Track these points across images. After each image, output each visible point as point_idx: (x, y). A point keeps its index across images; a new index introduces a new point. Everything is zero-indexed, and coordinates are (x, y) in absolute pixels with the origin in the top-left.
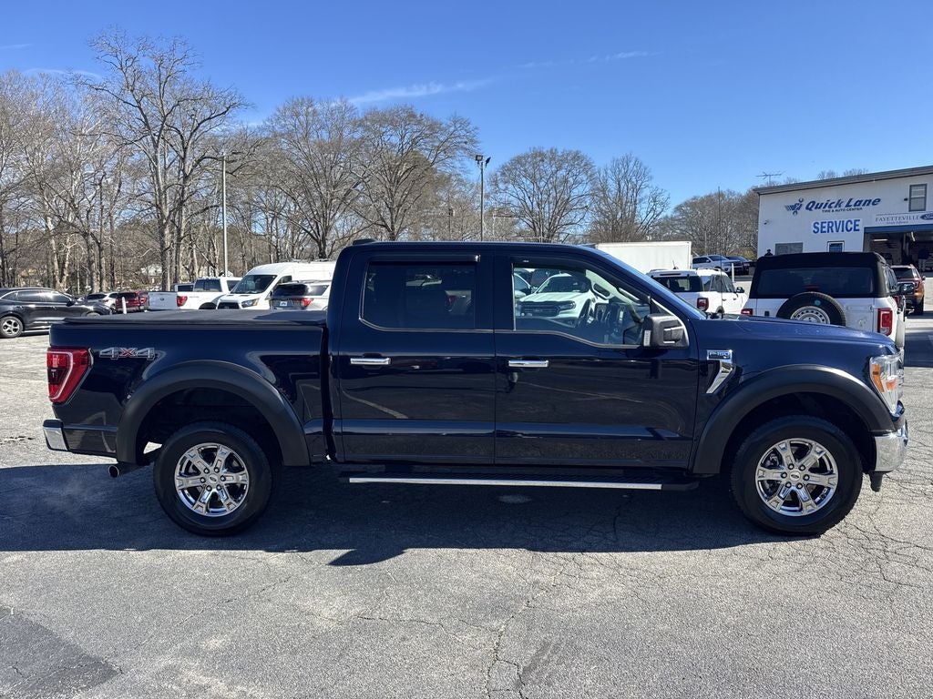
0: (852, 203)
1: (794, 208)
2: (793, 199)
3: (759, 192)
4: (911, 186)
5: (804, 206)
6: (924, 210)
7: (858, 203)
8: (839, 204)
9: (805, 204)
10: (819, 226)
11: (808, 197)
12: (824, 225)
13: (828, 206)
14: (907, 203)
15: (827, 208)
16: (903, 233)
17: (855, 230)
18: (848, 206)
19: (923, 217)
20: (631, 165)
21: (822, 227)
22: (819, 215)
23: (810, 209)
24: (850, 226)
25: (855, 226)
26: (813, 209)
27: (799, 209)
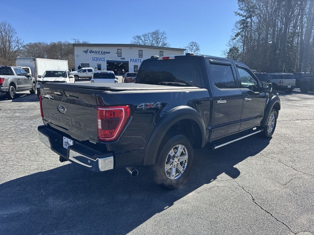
0: (103, 52)
1: (86, 52)
2: (85, 49)
3: (74, 45)
4: (118, 49)
5: (89, 52)
6: (121, 57)
7: (104, 52)
8: (99, 52)
9: (89, 51)
10: (94, 59)
11: (90, 49)
12: (95, 58)
13: (96, 52)
14: (117, 54)
15: (96, 53)
16: (114, 63)
17: (104, 61)
18: (101, 53)
19: (121, 59)
20: (7, 26)
21: (95, 59)
22: (93, 55)
23: (91, 53)
24: (103, 59)
25: (104, 59)
26: (92, 53)
27: (87, 52)
